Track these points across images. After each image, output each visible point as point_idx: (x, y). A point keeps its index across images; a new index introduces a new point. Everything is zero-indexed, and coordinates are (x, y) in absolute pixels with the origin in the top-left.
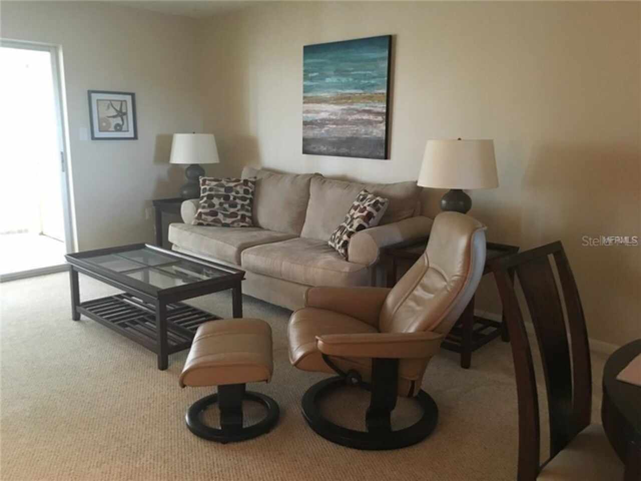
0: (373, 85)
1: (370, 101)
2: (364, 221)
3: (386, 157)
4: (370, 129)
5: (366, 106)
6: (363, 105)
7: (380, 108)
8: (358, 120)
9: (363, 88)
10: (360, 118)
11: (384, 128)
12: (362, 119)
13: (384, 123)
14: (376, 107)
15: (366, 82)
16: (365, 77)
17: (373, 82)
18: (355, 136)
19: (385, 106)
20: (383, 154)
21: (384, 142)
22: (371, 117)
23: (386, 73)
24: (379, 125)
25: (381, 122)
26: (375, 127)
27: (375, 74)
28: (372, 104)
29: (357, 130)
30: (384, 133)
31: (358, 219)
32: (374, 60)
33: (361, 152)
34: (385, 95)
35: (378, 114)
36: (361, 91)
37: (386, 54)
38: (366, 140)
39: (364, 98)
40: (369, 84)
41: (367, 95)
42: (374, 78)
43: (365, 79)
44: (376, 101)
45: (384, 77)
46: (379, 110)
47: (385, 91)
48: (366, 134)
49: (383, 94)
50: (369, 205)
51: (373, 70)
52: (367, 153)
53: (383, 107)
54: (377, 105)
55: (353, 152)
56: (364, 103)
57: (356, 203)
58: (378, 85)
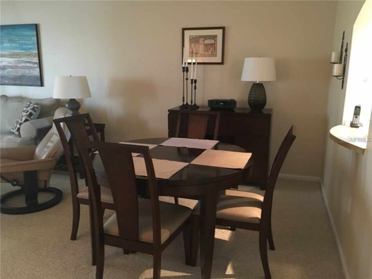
0: (30, 49)
1: (30, 57)
2: (28, 117)
3: (42, 85)
4: (31, 71)
5: (28, 59)
6: (25, 58)
7: (35, 60)
8: (24, 66)
9: (24, 49)
10: (25, 65)
11: (39, 70)
12: (26, 66)
13: (38, 68)
14: (33, 60)
15: (26, 47)
16: (25, 44)
17: (30, 47)
18: (24, 75)
19: (38, 59)
20: (40, 84)
21: (39, 78)
22: (31, 65)
23: (36, 42)
24: (36, 69)
25: (36, 68)
26: (34, 70)
27: (30, 43)
28: (31, 58)
29: (24, 72)
30: (39, 73)
31: (25, 117)
32: (29, 36)
33: (28, 83)
34: (37, 54)
35: (35, 63)
36: (24, 51)
37: (35, 33)
38: (30, 76)
39: (26, 55)
40: (28, 48)
41: (28, 53)
42: (30, 45)
43: (25, 45)
44: (33, 57)
45: (35, 45)
46: (35, 61)
47: (36, 52)
48: (30, 74)
49: (36, 53)
50: (30, 109)
51: (29, 41)
52: (31, 84)
53: (37, 60)
54: (33, 59)
55: (24, 83)
56: (26, 57)
57: (25, 109)
58: (33, 49)
